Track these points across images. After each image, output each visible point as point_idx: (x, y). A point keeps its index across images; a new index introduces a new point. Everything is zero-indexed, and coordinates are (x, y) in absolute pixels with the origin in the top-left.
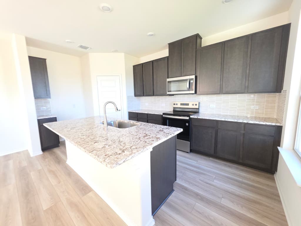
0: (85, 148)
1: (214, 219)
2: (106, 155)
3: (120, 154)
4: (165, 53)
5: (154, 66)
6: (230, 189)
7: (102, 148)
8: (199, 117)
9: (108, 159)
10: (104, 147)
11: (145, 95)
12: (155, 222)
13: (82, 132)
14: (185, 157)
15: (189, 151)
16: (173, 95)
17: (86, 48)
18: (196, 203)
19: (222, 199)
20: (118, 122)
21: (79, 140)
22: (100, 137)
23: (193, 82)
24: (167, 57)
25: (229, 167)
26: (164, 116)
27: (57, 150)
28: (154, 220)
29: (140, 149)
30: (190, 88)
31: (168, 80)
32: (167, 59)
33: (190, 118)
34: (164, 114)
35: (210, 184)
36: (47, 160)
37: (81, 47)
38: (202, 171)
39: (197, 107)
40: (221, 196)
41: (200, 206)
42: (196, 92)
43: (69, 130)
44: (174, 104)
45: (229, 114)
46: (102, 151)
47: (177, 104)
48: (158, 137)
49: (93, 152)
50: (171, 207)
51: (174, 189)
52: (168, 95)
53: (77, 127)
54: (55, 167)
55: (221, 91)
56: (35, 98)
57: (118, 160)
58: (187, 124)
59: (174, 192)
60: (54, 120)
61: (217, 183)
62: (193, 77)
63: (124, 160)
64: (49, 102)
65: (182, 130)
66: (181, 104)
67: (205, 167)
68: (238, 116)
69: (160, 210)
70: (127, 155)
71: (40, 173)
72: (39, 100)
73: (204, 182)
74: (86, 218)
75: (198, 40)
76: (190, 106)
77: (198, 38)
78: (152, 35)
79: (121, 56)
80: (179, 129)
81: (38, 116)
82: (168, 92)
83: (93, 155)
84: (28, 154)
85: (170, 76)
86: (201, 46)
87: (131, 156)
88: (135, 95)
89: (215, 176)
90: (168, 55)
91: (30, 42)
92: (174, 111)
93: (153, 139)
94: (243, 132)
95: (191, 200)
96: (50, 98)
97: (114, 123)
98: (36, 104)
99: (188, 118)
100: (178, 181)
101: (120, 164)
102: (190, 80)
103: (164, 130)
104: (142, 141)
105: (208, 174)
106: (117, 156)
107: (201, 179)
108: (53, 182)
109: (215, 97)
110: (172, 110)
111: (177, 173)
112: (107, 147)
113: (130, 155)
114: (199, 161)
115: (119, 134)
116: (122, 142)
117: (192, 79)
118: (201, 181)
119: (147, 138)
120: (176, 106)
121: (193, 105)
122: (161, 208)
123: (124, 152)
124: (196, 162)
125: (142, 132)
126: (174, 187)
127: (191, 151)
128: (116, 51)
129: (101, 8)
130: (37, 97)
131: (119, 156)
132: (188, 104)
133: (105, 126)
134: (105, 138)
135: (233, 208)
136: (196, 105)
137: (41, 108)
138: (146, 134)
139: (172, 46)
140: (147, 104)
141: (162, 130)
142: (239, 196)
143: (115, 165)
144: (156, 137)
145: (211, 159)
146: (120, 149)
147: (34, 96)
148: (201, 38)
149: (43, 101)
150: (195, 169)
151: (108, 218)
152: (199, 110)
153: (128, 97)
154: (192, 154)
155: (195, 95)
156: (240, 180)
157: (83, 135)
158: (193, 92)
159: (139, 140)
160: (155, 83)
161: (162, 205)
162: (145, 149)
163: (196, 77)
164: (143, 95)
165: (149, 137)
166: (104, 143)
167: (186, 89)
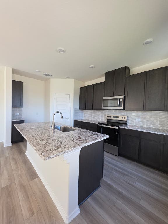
0: (32, 143)
1: (132, 218)
2: (44, 150)
3: (54, 150)
4: (103, 79)
5: (94, 88)
6: (150, 192)
7: (44, 144)
8: (126, 128)
9: (44, 153)
10: (45, 144)
11: (87, 108)
12: (80, 212)
13: (35, 132)
14: (114, 159)
15: (117, 155)
16: (107, 110)
17: (49, 75)
18: (118, 200)
19: (141, 200)
20: (64, 127)
21: (31, 137)
22: (46, 136)
23: (122, 100)
24: (104, 82)
25: (151, 172)
26: (99, 125)
27: (21, 144)
28: (80, 209)
29: (71, 148)
30: (120, 105)
31: (104, 98)
32: (103, 83)
33: (119, 128)
34: (99, 123)
35: (131, 185)
36: (13, 150)
37: (46, 75)
38: (126, 173)
39: (125, 120)
40: (140, 197)
41: (120, 203)
42: (124, 108)
43: (28, 130)
44: (108, 117)
45: (151, 127)
46: (43, 147)
47: (110, 117)
48: (87, 140)
49: (36, 147)
50: (96, 200)
51: (100, 185)
52: (103, 109)
53: (34, 128)
54: (17, 156)
55: (144, 109)
56: (12, 107)
57: (51, 154)
58: (117, 133)
59: (100, 187)
60: (23, 122)
61: (138, 185)
62: (123, 97)
63: (56, 155)
64: (21, 110)
65: (108, 137)
66: (113, 117)
67: (129, 170)
68: (159, 129)
69: (86, 201)
70: (59, 152)
71: (6, 159)
72: (15, 108)
73: (127, 183)
74: (29, 199)
75: (127, 71)
76: (120, 119)
77: (127, 69)
78: (93, 67)
79: (72, 81)
80: (106, 135)
81: (12, 119)
82: (103, 107)
83: (35, 149)
84: (3, 145)
85: (105, 95)
86: (129, 75)
87: (61, 153)
88: (80, 109)
89: (137, 179)
90: (104, 81)
91: (14, 71)
92: (107, 122)
93: (83, 142)
94: (162, 143)
95: (114, 198)
96: (22, 107)
97: (61, 127)
98: (12, 111)
99: (117, 128)
100: (105, 178)
101: (52, 158)
102: (120, 99)
103: (94, 135)
104: (74, 143)
105: (131, 175)
106: (52, 151)
107: (125, 180)
108: (14, 167)
109: (140, 113)
110: (106, 121)
111: (104, 171)
112: (48, 144)
113: (61, 151)
114: (125, 164)
115: (60, 135)
116: (60, 141)
117: (122, 98)
118: (125, 181)
119: (79, 140)
120: (109, 118)
121: (122, 118)
122: (87, 200)
123: (58, 149)
124: (122, 165)
125: (77, 135)
126: (100, 184)
127: (120, 155)
128: (68, 78)
129: (58, 50)
130: (14, 106)
131: (53, 152)
132: (118, 117)
133: (53, 129)
134: (49, 138)
135: (150, 210)
136: (125, 118)
137: (16, 114)
138: (80, 138)
139: (108, 75)
140: (88, 115)
141: (93, 135)
142: (157, 200)
143: (47, 158)
144: (86, 140)
145: (135, 163)
146: (56, 146)
147: (12, 106)
148: (129, 69)
149: (18, 109)
150: (121, 170)
151: (45, 202)
152: (127, 122)
153: (75, 110)
154: (120, 157)
155: (124, 110)
156: (160, 185)
157: (35, 134)
158: (122, 108)
159: (73, 141)
160: (94, 101)
161: (89, 197)
162: (74, 148)
163: (125, 97)
164: (85, 108)
165: (81, 139)
166: (46, 141)
167: (117, 106)
